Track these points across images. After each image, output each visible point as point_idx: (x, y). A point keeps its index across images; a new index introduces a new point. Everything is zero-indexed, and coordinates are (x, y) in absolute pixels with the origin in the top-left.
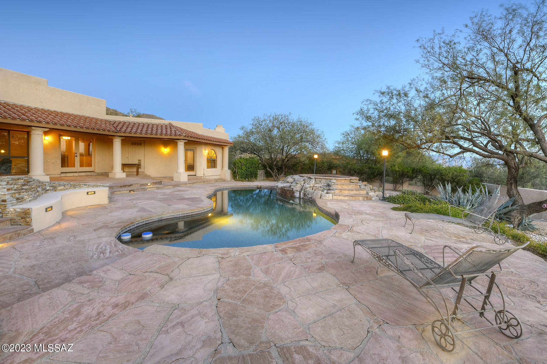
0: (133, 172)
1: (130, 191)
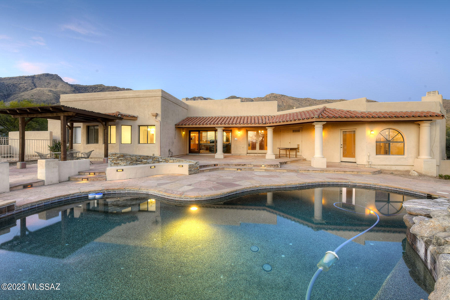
0: (293, 155)
1: (237, 169)
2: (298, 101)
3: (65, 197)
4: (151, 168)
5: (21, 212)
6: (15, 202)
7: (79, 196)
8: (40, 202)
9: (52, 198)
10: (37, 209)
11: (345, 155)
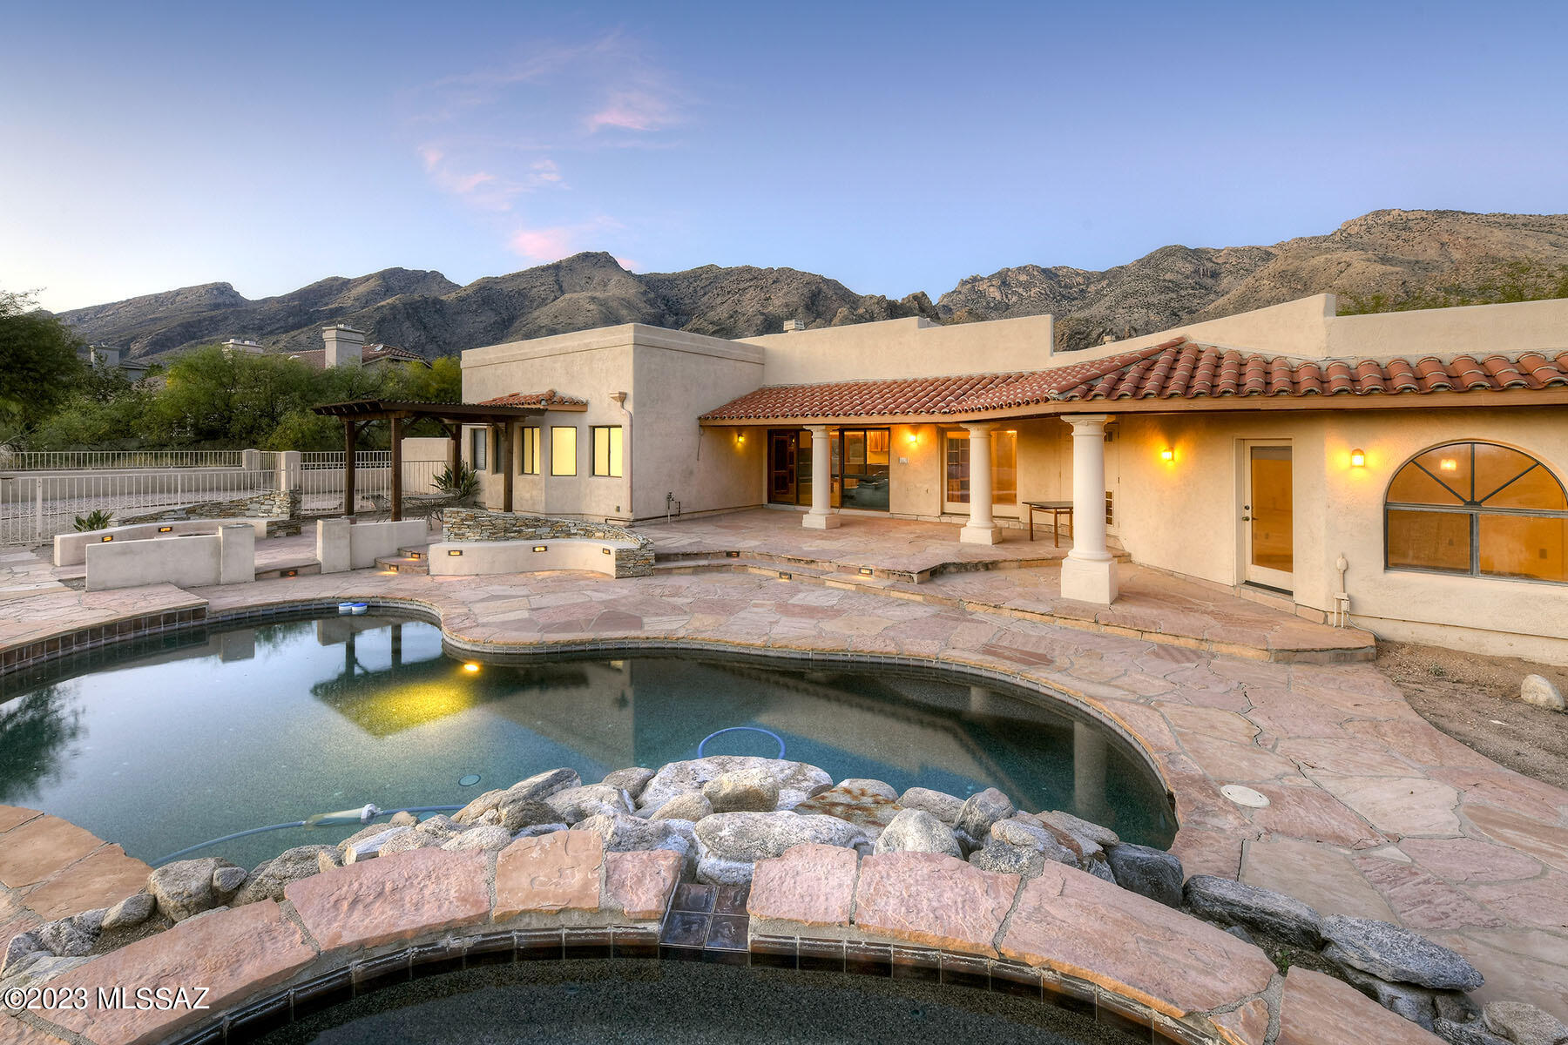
1: (782, 574)
2: (1546, 229)
3: (305, 603)
4: (534, 551)
5: (218, 622)
6: (207, 603)
7: (331, 606)
8: (255, 609)
9: (278, 604)
10: (248, 620)
11: (1261, 559)
